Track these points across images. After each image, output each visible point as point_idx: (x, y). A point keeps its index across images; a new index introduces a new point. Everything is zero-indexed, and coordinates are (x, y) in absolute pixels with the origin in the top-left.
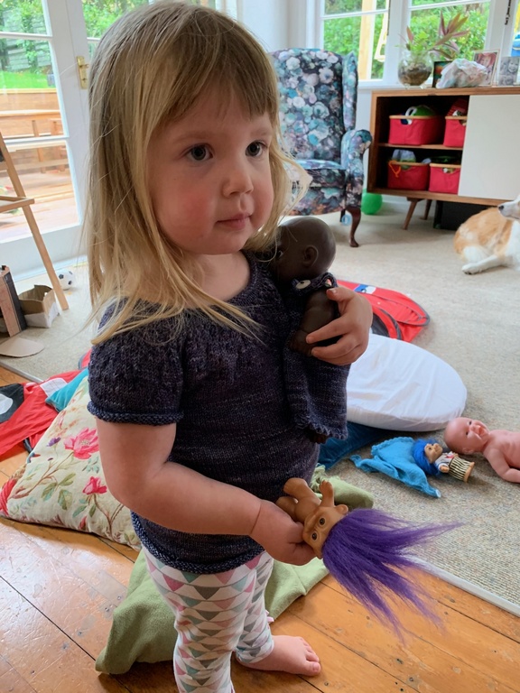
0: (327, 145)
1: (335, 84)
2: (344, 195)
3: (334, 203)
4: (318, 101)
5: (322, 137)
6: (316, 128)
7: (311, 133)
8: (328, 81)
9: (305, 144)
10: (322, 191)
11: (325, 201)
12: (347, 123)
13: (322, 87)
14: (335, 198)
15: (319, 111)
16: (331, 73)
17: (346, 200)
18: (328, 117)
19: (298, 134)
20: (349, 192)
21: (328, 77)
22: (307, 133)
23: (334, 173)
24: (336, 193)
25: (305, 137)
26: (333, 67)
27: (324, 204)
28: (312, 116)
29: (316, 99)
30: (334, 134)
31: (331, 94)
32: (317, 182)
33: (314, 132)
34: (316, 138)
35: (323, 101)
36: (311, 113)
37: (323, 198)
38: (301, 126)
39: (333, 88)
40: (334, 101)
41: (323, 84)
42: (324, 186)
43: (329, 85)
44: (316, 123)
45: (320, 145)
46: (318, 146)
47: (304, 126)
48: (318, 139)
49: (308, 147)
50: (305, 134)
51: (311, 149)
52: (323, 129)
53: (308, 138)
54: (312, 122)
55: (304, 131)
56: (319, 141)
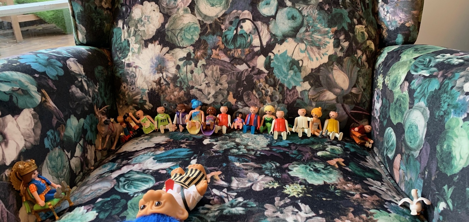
0: (331, 86)
6: (294, 33)
7: (279, 49)
9: (261, 83)
19: (237, 53)
22: (266, 50)
25: (260, 62)
30: (350, 52)
38: (247, 26)
44: (293, 18)
45: (307, 86)
46: (299, 89)
47: (256, 28)
48: (300, 69)
49: (270, 90)
50: (258, 54)
51: (278, 96)
52: (317, 36)
53: (268, 65)
54: (283, 14)
55: (256, 42)
56: (304, 74)
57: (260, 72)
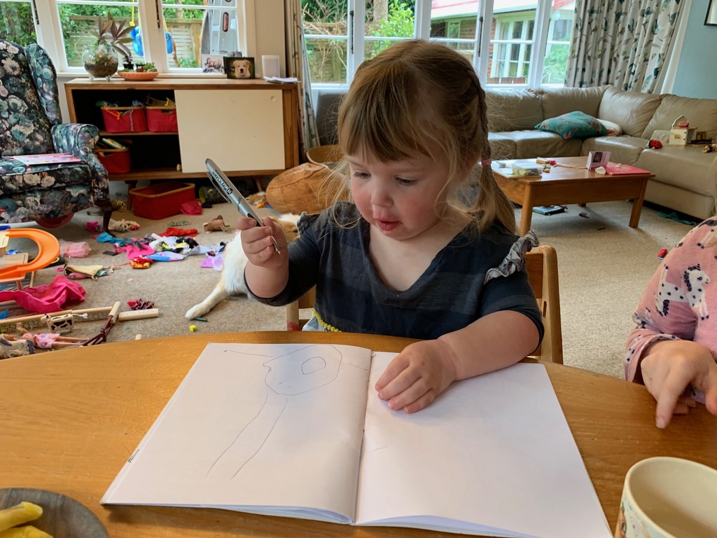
0: (37, 140)
1: (24, 75)
2: (91, 192)
3: (83, 200)
4: (10, 94)
5: (28, 132)
6: (18, 123)
7: (14, 128)
8: (16, 73)
9: (10, 140)
10: (68, 190)
11: (72, 200)
12: (51, 116)
13: (11, 79)
14: (82, 195)
15: (15, 105)
16: (16, 64)
17: (94, 195)
18: (28, 111)
20: (96, 188)
21: (14, 69)
22: (9, 129)
23: (77, 171)
24: (83, 191)
25: (8, 133)
26: (15, 58)
27: (72, 203)
28: (9, 111)
29: (7, 93)
30: (40, 128)
31: (23, 86)
32: (61, 182)
33: (17, 127)
34: (21, 133)
35: (17, 94)
36: (6, 108)
37: (71, 196)
39: (23, 81)
40: (28, 93)
41: (11, 76)
42: (69, 185)
43: (18, 76)
44: (16, 118)
45: (28, 140)
46: (26, 142)
47: (3, 122)
48: (24, 135)
49: (15, 143)
50: (6, 130)
51: (19, 145)
52: (26, 123)
53: (11, 134)
54: (11, 116)
55: (4, 126)
56: (26, 136)
57: (9, 137)
